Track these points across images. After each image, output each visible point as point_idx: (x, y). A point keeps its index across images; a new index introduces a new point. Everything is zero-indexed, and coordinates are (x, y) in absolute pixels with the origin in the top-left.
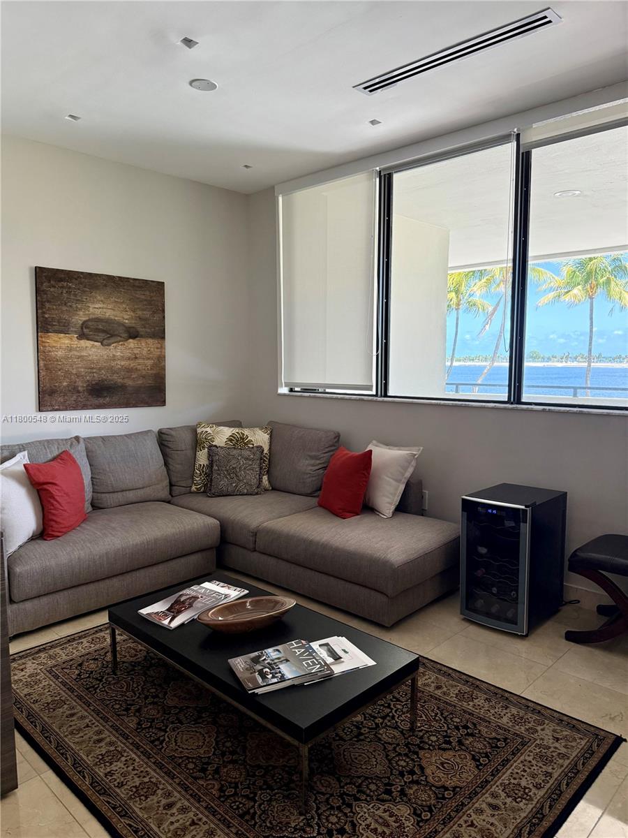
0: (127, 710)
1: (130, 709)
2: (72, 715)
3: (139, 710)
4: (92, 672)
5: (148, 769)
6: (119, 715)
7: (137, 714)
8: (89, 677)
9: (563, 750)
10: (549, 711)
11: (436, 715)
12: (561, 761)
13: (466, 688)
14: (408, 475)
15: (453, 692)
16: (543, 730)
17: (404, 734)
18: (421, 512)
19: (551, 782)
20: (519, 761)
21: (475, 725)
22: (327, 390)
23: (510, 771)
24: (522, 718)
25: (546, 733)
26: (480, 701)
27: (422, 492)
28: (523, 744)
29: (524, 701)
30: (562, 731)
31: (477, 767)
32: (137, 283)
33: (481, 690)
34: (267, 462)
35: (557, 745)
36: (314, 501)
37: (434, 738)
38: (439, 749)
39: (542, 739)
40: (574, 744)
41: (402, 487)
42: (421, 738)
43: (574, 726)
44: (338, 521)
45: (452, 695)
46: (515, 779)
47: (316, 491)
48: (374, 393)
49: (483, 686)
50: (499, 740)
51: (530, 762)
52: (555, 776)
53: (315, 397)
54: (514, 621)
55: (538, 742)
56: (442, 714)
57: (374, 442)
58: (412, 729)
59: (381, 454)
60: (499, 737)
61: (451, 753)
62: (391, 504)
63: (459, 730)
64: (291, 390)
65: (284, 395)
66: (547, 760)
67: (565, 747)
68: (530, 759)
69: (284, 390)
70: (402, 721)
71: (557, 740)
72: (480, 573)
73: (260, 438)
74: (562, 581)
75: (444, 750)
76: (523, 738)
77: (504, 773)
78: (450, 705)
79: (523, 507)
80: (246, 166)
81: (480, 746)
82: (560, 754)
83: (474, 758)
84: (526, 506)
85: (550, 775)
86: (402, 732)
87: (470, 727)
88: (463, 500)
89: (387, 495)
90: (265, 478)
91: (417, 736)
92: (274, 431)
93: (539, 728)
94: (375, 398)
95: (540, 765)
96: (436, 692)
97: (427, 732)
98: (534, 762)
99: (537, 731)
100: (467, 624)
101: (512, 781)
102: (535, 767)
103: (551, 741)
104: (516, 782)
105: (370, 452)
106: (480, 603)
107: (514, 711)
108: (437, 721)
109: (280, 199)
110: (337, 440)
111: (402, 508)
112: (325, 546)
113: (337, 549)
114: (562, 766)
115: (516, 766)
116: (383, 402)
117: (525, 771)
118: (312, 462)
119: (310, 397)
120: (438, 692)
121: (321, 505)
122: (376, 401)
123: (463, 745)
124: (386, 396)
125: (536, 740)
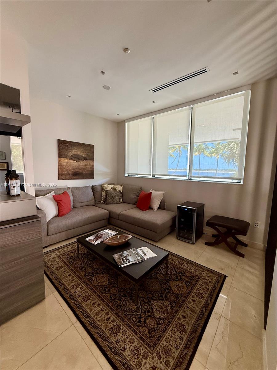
1: (82, 269)
2: (65, 271)
3: (85, 269)
6: (79, 271)
7: (85, 271)
9: (210, 280)
11: (173, 269)
12: (210, 284)
13: (180, 260)
15: (177, 261)
16: (204, 273)
17: (164, 276)
18: (164, 209)
19: (209, 291)
21: (184, 272)
23: (196, 288)
24: (197, 270)
25: (205, 274)
26: (184, 264)
27: (164, 203)
28: (199, 278)
29: (197, 264)
31: (187, 286)
32: (87, 145)
33: (184, 261)
34: (122, 195)
35: (208, 278)
36: (135, 206)
37: (173, 277)
38: (175, 281)
39: (204, 277)
40: (213, 278)
41: (160, 202)
42: (169, 277)
43: (212, 272)
47: (135, 203)
49: (185, 259)
50: (192, 277)
51: (202, 284)
52: (210, 289)
54: (191, 240)
55: (203, 277)
56: (174, 269)
57: (152, 190)
58: (167, 274)
59: (154, 193)
60: (191, 276)
61: (179, 282)
62: (156, 207)
63: (180, 274)
64: (128, 175)
65: (127, 176)
66: (207, 284)
67: (211, 279)
68: (201, 283)
69: (126, 175)
70: (163, 271)
71: (208, 277)
73: (120, 188)
74: (203, 228)
75: (177, 281)
76: (198, 276)
77: (195, 289)
78: (177, 266)
79: (194, 208)
81: (186, 279)
82: (210, 281)
83: (185, 284)
85: (208, 289)
86: (163, 275)
87: (183, 273)
89: (156, 204)
90: (121, 199)
91: (168, 276)
93: (202, 273)
95: (205, 285)
96: (172, 262)
97: (171, 275)
99: (202, 274)
100: (178, 240)
101: (197, 291)
102: (203, 286)
105: (151, 192)
107: (195, 267)
108: (173, 271)
111: (159, 208)
112: (139, 219)
113: (142, 220)
114: (211, 286)
115: (197, 286)
116: (154, 179)
117: (201, 288)
118: (134, 195)
119: (134, 177)
121: (137, 207)
123: (182, 279)
125: (202, 277)
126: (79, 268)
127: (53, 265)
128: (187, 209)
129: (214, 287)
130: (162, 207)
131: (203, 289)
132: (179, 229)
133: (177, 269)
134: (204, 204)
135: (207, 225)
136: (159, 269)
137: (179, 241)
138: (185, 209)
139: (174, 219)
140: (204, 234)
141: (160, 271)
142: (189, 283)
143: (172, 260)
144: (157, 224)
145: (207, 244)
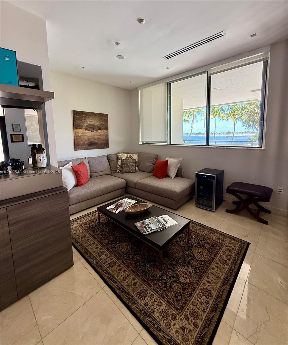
0: (104, 237)
1: (105, 237)
2: (88, 240)
3: (108, 238)
4: (93, 226)
5: (112, 257)
6: (102, 239)
7: (107, 239)
8: (92, 227)
9: (233, 247)
10: (226, 234)
11: (194, 236)
12: (233, 251)
13: (201, 228)
14: (178, 166)
15: (198, 229)
16: (226, 241)
17: (186, 243)
18: (181, 177)
19: (232, 258)
20: (221, 251)
21: (206, 239)
22: (153, 143)
23: (219, 255)
24: (219, 237)
25: (227, 241)
26: (206, 232)
27: (181, 171)
28: (221, 245)
29: (218, 231)
30: (231, 241)
31: (210, 253)
32: (101, 115)
33: (205, 228)
34: (137, 163)
36: (151, 174)
37: (195, 244)
38: (198, 248)
39: (226, 244)
40: (236, 245)
41: (177, 170)
42: (191, 244)
43: (235, 239)
44: (160, 180)
45: (197, 230)
46: (222, 257)
47: (152, 171)
48: (167, 143)
49: (206, 227)
50: (214, 244)
51: (225, 251)
53: (150, 145)
54: (211, 207)
55: (225, 245)
56: (196, 236)
57: (168, 157)
58: (188, 241)
60: (214, 243)
61: (201, 249)
62: (174, 174)
63: (202, 241)
64: (143, 143)
65: (141, 144)
66: (230, 251)
68: (224, 250)
69: (141, 143)
70: (185, 239)
71: (231, 244)
72: (201, 193)
73: (135, 157)
74: (223, 195)
75: (199, 248)
76: (221, 243)
77: (218, 256)
78: (198, 234)
79: (214, 175)
80: (130, 82)
81: (209, 246)
82: (233, 248)
83: (208, 251)
84: (215, 175)
85: (231, 256)
86: (185, 242)
87: (205, 240)
88: (196, 173)
89: (173, 172)
90: (137, 168)
91: (190, 244)
92: (139, 154)
93: (225, 240)
94: (167, 145)
97: (193, 242)
98: (226, 251)
99: (224, 241)
100: (197, 208)
101: (221, 258)
102: (226, 253)
103: (229, 244)
104: (222, 258)
106: (201, 202)
107: (216, 235)
108: (195, 238)
109: (139, 91)
110: (157, 157)
111: (177, 176)
112: (157, 187)
113: (160, 188)
114: (234, 253)
115: (221, 253)
116: (170, 146)
117: (224, 255)
118: (150, 163)
119: (148, 145)
120: (193, 229)
121: (153, 175)
122: (168, 146)
123: (204, 246)
124: (170, 144)
125: (225, 244)
126: (101, 236)
127: (77, 234)
128: (205, 177)
129: (238, 254)
130: (179, 175)
131: (227, 256)
132: (199, 196)
133: (198, 236)
134: (223, 171)
135: (227, 192)
136: (180, 237)
137: (199, 209)
138: (204, 176)
139: (192, 187)
140: (224, 201)
141: (181, 239)
142: (212, 250)
143: (193, 228)
144: (175, 192)
145: (227, 211)
